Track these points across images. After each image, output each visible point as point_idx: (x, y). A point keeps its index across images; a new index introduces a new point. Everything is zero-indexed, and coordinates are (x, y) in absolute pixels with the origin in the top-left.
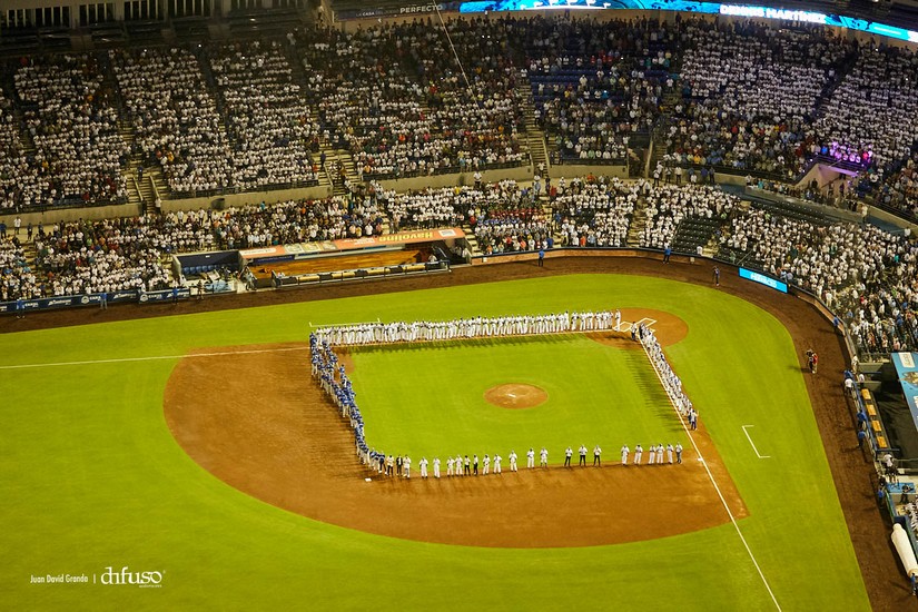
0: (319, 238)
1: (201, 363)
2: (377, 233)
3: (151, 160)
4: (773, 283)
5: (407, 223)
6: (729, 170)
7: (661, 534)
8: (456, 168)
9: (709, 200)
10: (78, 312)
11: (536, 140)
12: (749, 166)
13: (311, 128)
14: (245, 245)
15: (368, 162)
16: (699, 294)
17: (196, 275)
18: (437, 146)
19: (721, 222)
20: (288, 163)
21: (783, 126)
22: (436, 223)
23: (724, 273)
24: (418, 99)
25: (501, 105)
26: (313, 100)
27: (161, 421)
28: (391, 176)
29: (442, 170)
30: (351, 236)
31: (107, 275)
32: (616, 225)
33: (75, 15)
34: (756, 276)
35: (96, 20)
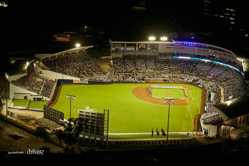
0: (153, 78)
1: (137, 88)
2: (160, 78)
3: (137, 69)
4: (201, 86)
5: (163, 78)
6: (200, 76)
8: (170, 73)
9: (195, 78)
10: (126, 82)
11: (179, 71)
12: (202, 75)
13: (155, 68)
14: (145, 78)
15: (160, 71)
16: (193, 87)
17: (140, 81)
18: (168, 71)
19: (198, 80)
20: (152, 71)
21: (206, 72)
22: (167, 78)
23: (197, 85)
24: (167, 66)
25: (176, 67)
26: (156, 65)
27: (131, 92)
28: (163, 73)
29: (168, 73)
30: (157, 78)
31: (130, 79)
32: (186, 80)
33: (132, 55)
34: (200, 86)
35: (134, 56)
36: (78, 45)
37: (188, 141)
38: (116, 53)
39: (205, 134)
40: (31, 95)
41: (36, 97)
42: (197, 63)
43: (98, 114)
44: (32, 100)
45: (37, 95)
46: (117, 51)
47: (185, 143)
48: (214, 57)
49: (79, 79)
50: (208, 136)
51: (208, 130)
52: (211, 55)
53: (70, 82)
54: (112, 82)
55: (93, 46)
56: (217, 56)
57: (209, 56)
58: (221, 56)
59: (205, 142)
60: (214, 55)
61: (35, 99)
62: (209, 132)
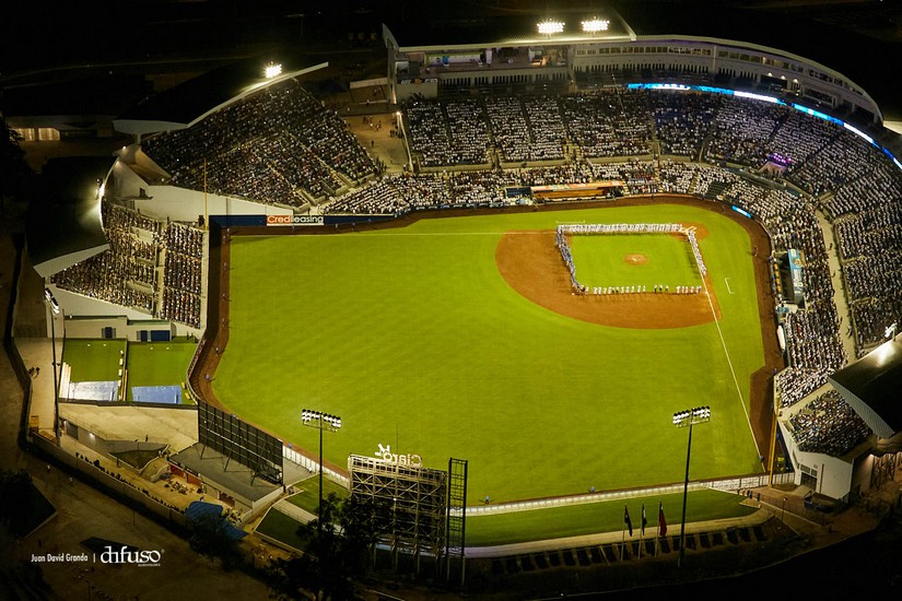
0: (564, 183)
1: (513, 237)
2: (587, 182)
3: (498, 146)
4: (745, 213)
5: (600, 178)
6: (733, 162)
7: (687, 326)
8: (621, 155)
9: (724, 175)
10: (465, 211)
11: (655, 143)
12: (741, 161)
13: (563, 135)
14: (533, 185)
15: (586, 151)
16: (715, 217)
17: (513, 196)
18: (616, 144)
19: (727, 185)
20: (553, 149)
21: (756, 144)
22: (612, 178)
23: (726, 207)
24: (609, 124)
25: (642, 128)
26: (566, 122)
27: (493, 262)
28: (595, 156)
29: (616, 155)
30: (576, 183)
31: (478, 195)
32: (684, 183)
33: (473, 81)
34: (739, 210)
35: (481, 83)
36: (273, 73)
37: (752, 532)
38: (413, 82)
39: (803, 482)
40: (129, 322)
41: (149, 328)
42: (718, 102)
43: (427, 475)
44: (134, 338)
45: (150, 317)
46: (414, 72)
47: (742, 543)
48: (784, 84)
49: (288, 211)
50: (817, 491)
51: (815, 472)
52: (770, 75)
53: (256, 225)
54: (412, 215)
55: (326, 64)
56: (796, 81)
57: (765, 79)
58: (809, 81)
59: (812, 526)
60: (783, 78)
61: (143, 334)
62: (818, 477)
